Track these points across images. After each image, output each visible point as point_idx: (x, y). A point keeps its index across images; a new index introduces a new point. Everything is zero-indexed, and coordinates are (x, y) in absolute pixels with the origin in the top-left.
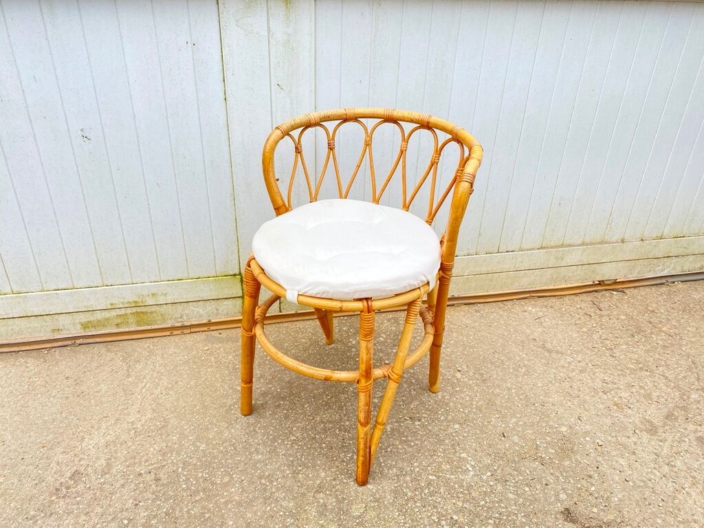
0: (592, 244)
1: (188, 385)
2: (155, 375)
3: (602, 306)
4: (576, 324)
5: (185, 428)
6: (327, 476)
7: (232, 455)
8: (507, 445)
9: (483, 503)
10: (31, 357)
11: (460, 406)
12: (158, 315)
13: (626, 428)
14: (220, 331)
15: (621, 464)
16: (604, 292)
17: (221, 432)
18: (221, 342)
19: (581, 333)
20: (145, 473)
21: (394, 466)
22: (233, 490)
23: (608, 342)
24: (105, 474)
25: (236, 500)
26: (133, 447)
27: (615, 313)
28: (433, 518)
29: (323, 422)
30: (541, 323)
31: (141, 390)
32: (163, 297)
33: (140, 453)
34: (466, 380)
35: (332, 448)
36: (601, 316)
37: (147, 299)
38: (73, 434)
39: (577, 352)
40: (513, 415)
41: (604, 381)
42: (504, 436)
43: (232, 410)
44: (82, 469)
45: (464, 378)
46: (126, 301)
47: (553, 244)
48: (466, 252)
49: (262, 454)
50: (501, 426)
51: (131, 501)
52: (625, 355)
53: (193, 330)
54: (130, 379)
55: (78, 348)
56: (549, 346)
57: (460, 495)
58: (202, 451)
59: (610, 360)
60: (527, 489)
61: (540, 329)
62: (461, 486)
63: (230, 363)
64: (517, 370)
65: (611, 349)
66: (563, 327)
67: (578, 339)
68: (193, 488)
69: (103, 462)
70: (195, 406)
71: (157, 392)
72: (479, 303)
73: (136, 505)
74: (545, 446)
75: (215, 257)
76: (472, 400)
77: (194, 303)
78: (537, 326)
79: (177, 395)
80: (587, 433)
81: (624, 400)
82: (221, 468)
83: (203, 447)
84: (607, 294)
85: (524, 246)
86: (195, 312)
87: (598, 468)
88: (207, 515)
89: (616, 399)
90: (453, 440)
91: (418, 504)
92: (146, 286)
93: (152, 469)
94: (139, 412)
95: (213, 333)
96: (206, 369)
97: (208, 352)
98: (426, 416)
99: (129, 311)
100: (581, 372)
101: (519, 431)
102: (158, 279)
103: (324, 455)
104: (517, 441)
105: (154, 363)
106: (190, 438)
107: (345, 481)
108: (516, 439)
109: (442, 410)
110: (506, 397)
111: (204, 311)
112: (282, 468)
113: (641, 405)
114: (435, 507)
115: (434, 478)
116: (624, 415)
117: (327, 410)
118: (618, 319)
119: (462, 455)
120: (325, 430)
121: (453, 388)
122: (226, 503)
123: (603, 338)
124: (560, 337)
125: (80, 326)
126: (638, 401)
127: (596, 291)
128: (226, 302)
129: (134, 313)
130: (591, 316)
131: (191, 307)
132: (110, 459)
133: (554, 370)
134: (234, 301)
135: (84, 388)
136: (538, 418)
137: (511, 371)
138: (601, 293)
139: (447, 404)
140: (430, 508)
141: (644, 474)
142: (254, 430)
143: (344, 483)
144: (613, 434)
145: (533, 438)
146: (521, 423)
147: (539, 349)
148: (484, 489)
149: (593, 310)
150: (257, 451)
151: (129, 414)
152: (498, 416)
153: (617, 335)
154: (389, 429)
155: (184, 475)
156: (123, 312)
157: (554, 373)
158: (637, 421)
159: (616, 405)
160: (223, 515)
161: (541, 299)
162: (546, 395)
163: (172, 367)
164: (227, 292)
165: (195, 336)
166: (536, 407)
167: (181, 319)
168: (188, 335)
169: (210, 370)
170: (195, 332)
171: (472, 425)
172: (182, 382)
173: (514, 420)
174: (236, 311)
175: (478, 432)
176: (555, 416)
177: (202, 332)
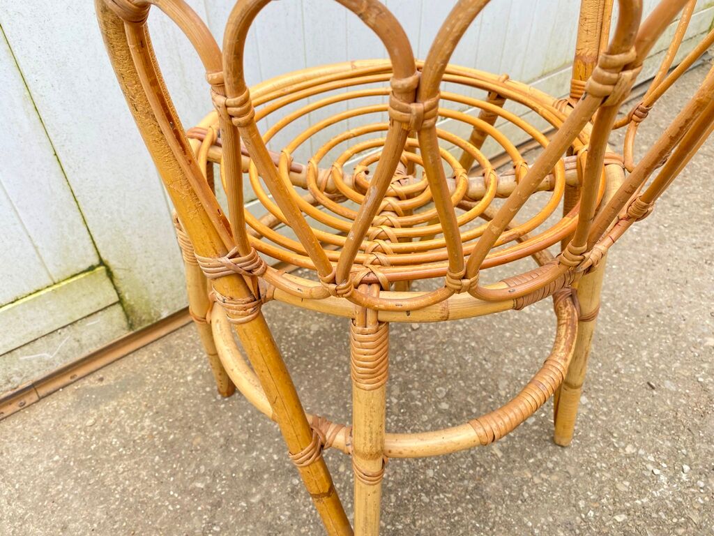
1: (92, 522)
8: (668, 402)
14: (100, 375)
18: (112, 397)
34: (539, 311)
40: (638, 345)
41: (695, 246)
42: (653, 388)
45: (535, 311)
47: (555, 65)
50: (636, 372)
53: (42, 392)
59: (678, 213)
63: (152, 436)
75: (36, 248)
77: (26, 348)
86: (34, 362)
90: (598, 429)
95: (86, 383)
96: (113, 468)
97: (97, 429)
101: (664, 370)
104: (673, 388)
108: (670, 385)
110: (608, 318)
111: (51, 354)
115: (623, 516)
119: (628, 450)
121: (532, 333)
128: (90, 322)
131: (21, 356)
134: (106, 314)
136: (669, 337)
145: (688, 373)
146: (656, 355)
148: (701, 501)
152: (620, 356)
154: (500, 454)
162: (651, 294)
163: (38, 493)
164: (87, 306)
165: (49, 402)
166: (653, 320)
167: (10, 385)
168: (38, 407)
169: (120, 468)
170: (50, 394)
171: (602, 388)
172: (76, 521)
173: (644, 353)
174: (114, 329)
175: (618, 397)
176: (686, 325)
177: (63, 387)
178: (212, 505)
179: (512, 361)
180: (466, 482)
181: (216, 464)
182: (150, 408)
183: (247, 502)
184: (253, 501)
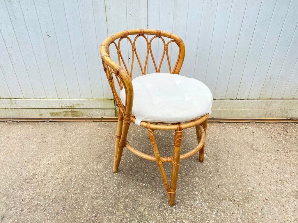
0: (287, 99)
1: (86, 143)
2: (75, 138)
3: (288, 130)
4: (271, 138)
5: (80, 162)
6: (132, 192)
7: (95, 176)
8: (219, 192)
9: (199, 217)
10: (31, 124)
11: (201, 170)
12: (80, 113)
13: (283, 193)
14: (105, 122)
15: (274, 210)
16: (291, 124)
17: (94, 166)
18: (104, 127)
19: (273, 143)
20: (60, 178)
21: (163, 193)
22: (92, 191)
23: (286, 149)
24: (45, 176)
25: (91, 196)
26: (58, 167)
27: (295, 135)
28: (173, 219)
29: (137, 168)
30: (254, 135)
31: (68, 143)
32: (82, 106)
33: (60, 170)
34: (208, 158)
35: (138, 180)
36: (287, 135)
37: (76, 106)
38: (38, 158)
39: (268, 152)
40: (226, 178)
41: (278, 168)
42: (219, 187)
43: (101, 157)
44: (37, 173)
46: (67, 106)
47: (265, 98)
48: (220, 98)
49: (108, 178)
50: (218, 182)
51: (51, 189)
52: (294, 156)
54: (65, 138)
55: (49, 123)
56: (254, 147)
57: (189, 211)
58: (84, 172)
59: (285, 158)
60: (222, 214)
61: (252, 138)
62: (191, 207)
63: (105, 137)
64: (234, 157)
65: (287, 152)
66: (264, 138)
67: (270, 145)
68: (76, 188)
69: (45, 171)
70: (86, 153)
71: (73, 145)
72: (225, 122)
73: (53, 191)
74: (238, 195)
75: (103, 90)
76: (208, 168)
77: (95, 109)
78: (251, 137)
79: (81, 148)
80: (261, 192)
81: (286, 179)
82: (89, 181)
83: (85, 171)
84: (293, 125)
85: (250, 98)
86: (95, 113)
87: (262, 210)
88: (78, 200)
89: (282, 178)
90: (193, 185)
91: (168, 212)
92: (75, 100)
93: (62, 177)
94: (64, 152)
95: (102, 123)
96: (95, 138)
97: (98, 131)
98: (184, 172)
99: (68, 110)
100: (267, 162)
101: (227, 186)
102: (80, 98)
103: (133, 182)
104: (224, 190)
105: (75, 132)
106: (81, 166)
107: (139, 195)
108: (224, 189)
109: (192, 170)
110: (225, 169)
111: (99, 114)
112: (114, 185)
113: (294, 182)
114: (176, 215)
115: (179, 201)
116: (284, 186)
117: (140, 163)
118: (295, 138)
119: (196, 193)
120: (137, 171)
122: (87, 196)
123: (284, 146)
124: (261, 143)
125: (50, 114)
126: (293, 180)
127: (287, 123)
128: (108, 110)
129: (70, 111)
130: (281, 135)
131: (94, 111)
132: (48, 170)
133: (253, 159)
134: (112, 110)
135: (47, 140)
136: (238, 181)
137: (231, 156)
138: (290, 124)
139: (195, 168)
140: (173, 215)
141: (286, 217)
142: (107, 167)
143: (138, 196)
144: (275, 195)
145: (233, 190)
146: (229, 182)
147: (249, 148)
148: (202, 211)
149: (283, 132)
150: (106, 176)
151: (60, 153)
152: (218, 177)
153: (292, 146)
155: (74, 182)
156: (66, 110)
157: (253, 161)
158: (290, 190)
159: (281, 180)
160: (84, 201)
161: (257, 123)
162: (246, 170)
163: (82, 135)
164: (108, 106)
165: (95, 123)
166: (239, 175)
167: (90, 116)
168: (92, 123)
169: (97, 138)
170: (95, 122)
171: (205, 179)
172: (84, 142)
173: (226, 180)
174: (112, 114)
175: (206, 183)
176: (247, 181)
177: (98, 122)
178: (105, 152)
179: (188, 163)
180: (153, 175)
181: (112, 146)
182: (109, 132)
183: (111, 155)
184: (112, 155)
